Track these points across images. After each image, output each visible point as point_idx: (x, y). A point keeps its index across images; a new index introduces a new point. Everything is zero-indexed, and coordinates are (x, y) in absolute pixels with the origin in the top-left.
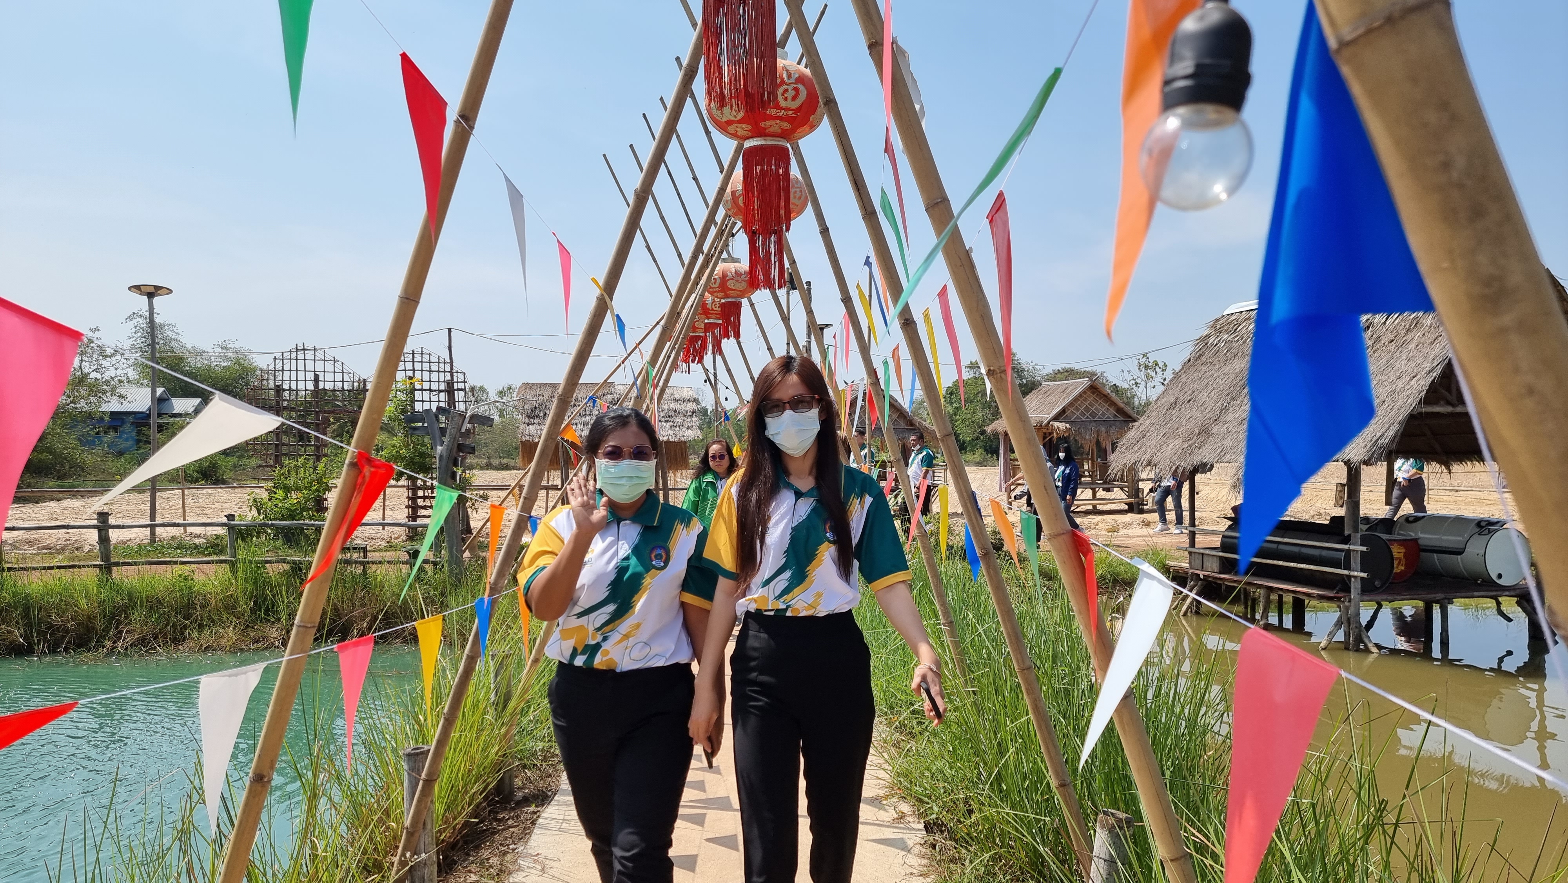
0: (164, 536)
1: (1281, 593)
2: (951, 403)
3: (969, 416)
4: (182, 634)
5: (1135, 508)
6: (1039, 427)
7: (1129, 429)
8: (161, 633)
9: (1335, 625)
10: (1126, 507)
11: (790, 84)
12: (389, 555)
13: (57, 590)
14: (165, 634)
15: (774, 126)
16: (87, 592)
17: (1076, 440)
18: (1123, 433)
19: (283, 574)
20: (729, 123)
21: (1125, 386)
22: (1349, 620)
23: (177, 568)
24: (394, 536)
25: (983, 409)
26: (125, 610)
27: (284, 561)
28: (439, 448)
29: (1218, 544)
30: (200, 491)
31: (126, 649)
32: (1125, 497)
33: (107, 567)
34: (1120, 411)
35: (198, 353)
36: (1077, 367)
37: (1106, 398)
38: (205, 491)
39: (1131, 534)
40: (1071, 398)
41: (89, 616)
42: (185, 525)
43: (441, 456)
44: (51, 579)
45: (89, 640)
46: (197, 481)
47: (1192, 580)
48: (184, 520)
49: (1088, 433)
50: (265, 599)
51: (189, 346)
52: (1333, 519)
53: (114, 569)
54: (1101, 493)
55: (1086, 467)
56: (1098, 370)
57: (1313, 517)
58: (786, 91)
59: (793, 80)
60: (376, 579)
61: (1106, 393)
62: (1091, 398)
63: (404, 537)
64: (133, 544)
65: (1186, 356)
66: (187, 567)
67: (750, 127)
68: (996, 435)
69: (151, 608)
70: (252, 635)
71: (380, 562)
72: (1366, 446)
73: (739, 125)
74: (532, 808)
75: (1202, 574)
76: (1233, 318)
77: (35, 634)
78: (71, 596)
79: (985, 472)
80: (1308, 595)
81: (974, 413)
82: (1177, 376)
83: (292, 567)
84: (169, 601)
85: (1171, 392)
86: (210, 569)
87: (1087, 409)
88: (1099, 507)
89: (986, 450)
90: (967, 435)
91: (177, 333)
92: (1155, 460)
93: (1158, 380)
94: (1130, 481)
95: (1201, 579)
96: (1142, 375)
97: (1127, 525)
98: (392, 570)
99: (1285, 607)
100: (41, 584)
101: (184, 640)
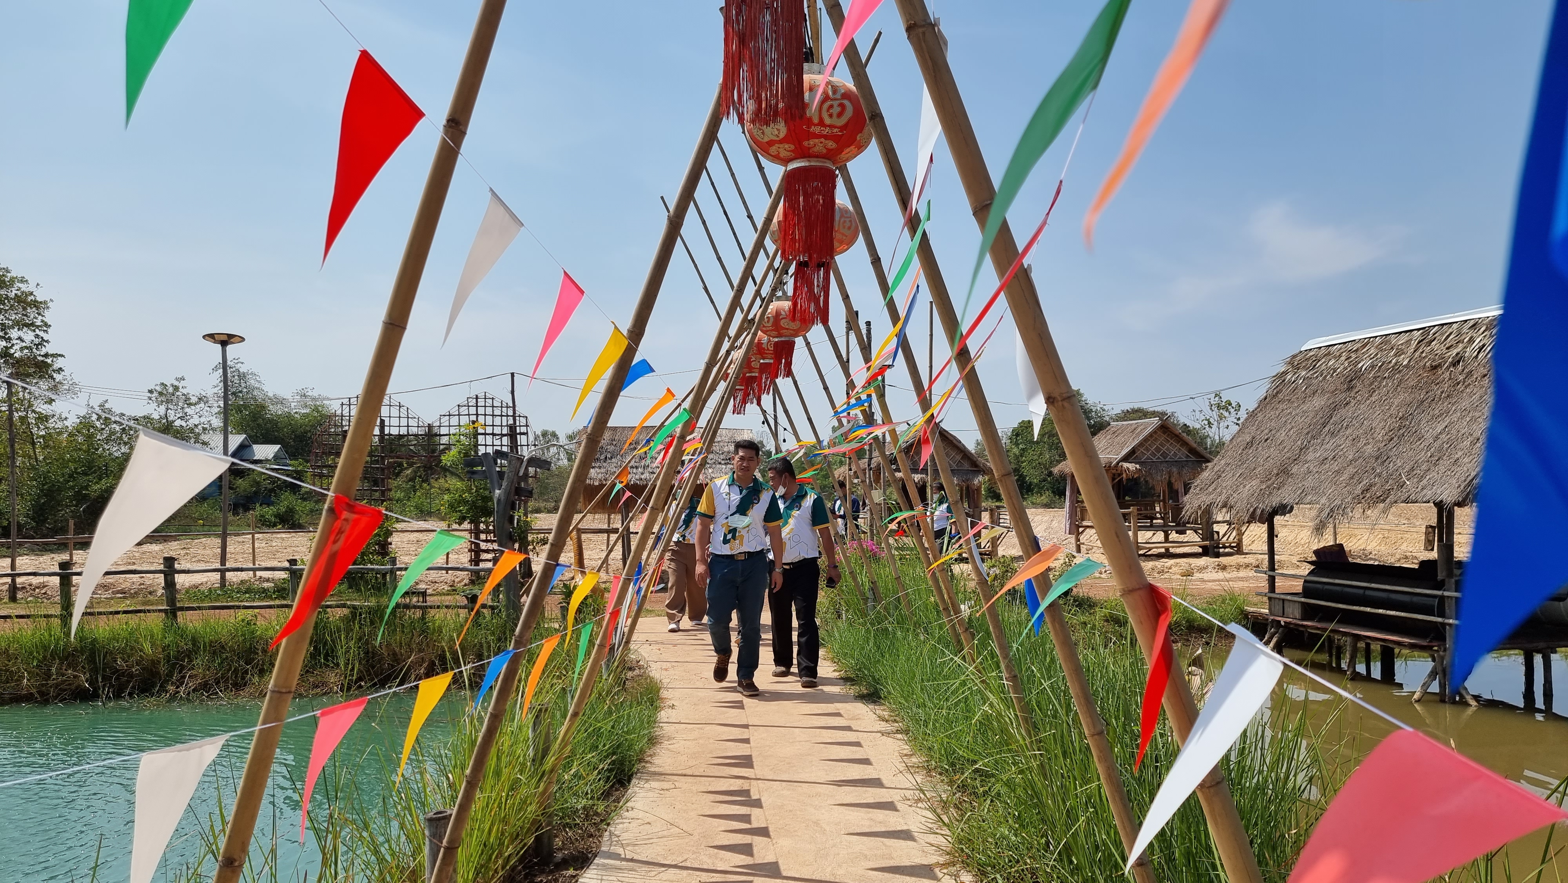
0: (235, 580)
1: (1369, 641)
2: (1017, 445)
3: (1035, 457)
4: (243, 678)
5: (1211, 551)
6: (1108, 468)
7: (1202, 470)
8: (222, 678)
9: (1430, 676)
10: (1200, 550)
11: (835, 99)
12: (448, 600)
13: (123, 634)
14: (228, 679)
15: (818, 145)
16: (152, 636)
17: (1147, 482)
18: (1195, 475)
19: (343, 619)
20: (771, 143)
21: (1198, 426)
22: (1444, 671)
23: (241, 614)
24: (457, 580)
25: (1050, 450)
26: (190, 655)
27: (344, 606)
28: (497, 492)
29: (1299, 589)
30: (275, 535)
31: (189, 694)
32: (1199, 540)
33: (173, 611)
34: (1192, 451)
35: (281, 401)
36: (1145, 406)
37: (1178, 438)
38: (279, 536)
39: (1206, 578)
40: (1141, 438)
41: (153, 661)
42: (254, 570)
43: (499, 500)
44: (119, 624)
45: (153, 685)
46: (275, 525)
47: (1272, 627)
48: (254, 564)
49: (1159, 474)
50: (325, 644)
51: (271, 394)
52: (1423, 563)
53: (179, 613)
54: (1173, 536)
55: (1158, 509)
56: (1169, 410)
57: (1399, 560)
58: (831, 106)
59: (838, 96)
60: (434, 624)
61: (1177, 432)
62: (1162, 438)
63: (466, 581)
64: (202, 588)
65: (1261, 393)
66: (250, 611)
67: (793, 147)
68: (1063, 477)
69: (214, 653)
70: (311, 680)
71: (438, 607)
72: (1459, 486)
73: (781, 146)
74: (571, 872)
75: (1282, 621)
76: (1311, 354)
77: (100, 679)
78: (137, 642)
79: (1052, 514)
80: (1399, 643)
81: (1041, 454)
82: (1252, 415)
83: (352, 612)
84: (232, 646)
85: (1247, 431)
86: (271, 614)
87: (1158, 450)
88: (1172, 550)
89: (1053, 492)
90: (1033, 476)
91: (259, 382)
92: (1232, 502)
93: (1232, 419)
94: (1204, 524)
95: (1282, 626)
96: (1215, 414)
97: (1201, 569)
98: (451, 614)
99: (1373, 655)
100: (107, 628)
101: (245, 685)
